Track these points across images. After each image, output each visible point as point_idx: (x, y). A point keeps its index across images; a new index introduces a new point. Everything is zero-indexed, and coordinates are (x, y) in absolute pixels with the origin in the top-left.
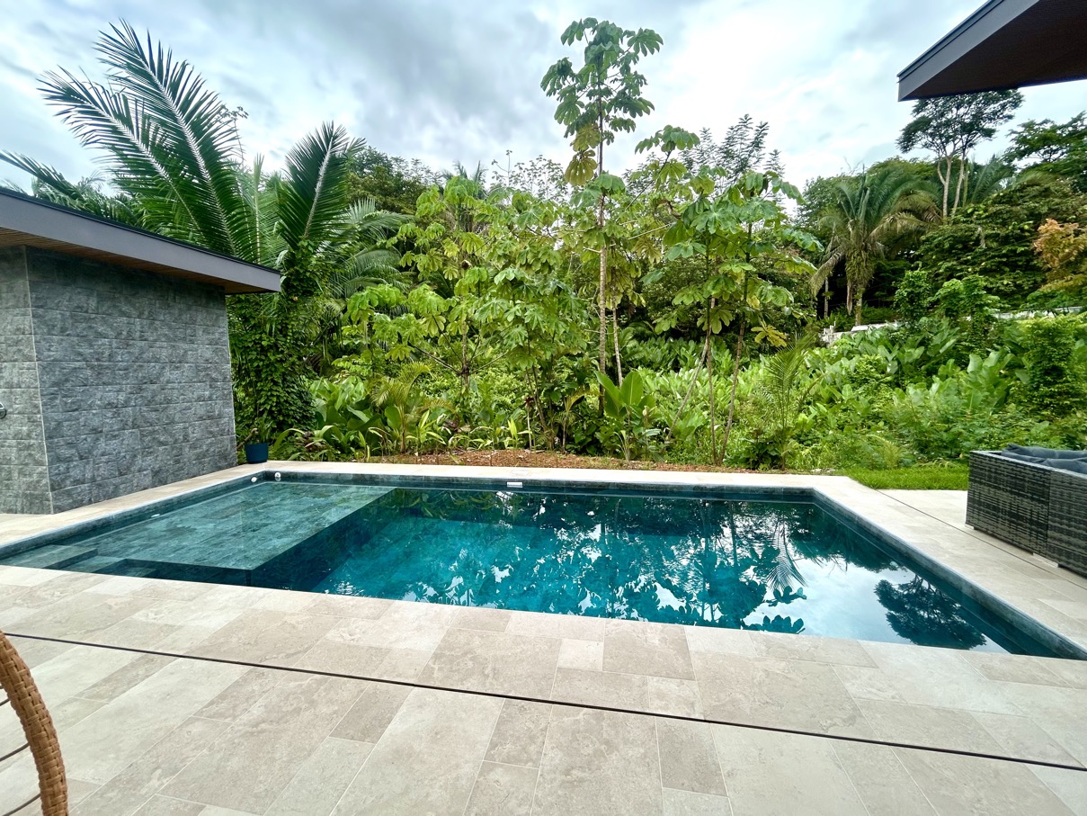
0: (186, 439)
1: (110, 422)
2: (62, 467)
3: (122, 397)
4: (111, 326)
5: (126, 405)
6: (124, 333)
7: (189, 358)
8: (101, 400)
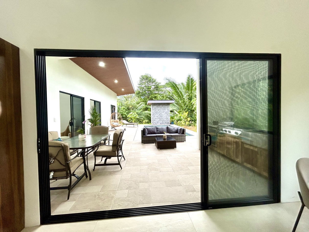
2: (153, 121)
5: (158, 116)
7: (165, 111)
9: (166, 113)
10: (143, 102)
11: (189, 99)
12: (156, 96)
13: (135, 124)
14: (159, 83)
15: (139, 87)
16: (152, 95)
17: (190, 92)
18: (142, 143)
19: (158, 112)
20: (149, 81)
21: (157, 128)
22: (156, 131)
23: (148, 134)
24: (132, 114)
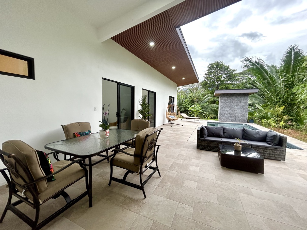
0: (237, 117)
2: (221, 117)
4: (228, 101)
5: (229, 111)
7: (240, 105)
8: (226, 110)
9: (241, 106)
10: (211, 93)
11: (286, 87)
12: (227, 87)
13: (195, 119)
14: (233, 70)
15: (206, 78)
16: (222, 86)
17: (290, 75)
18: (197, 148)
19: (229, 105)
20: (219, 69)
21: (224, 129)
22: (222, 134)
23: (208, 136)
24: (194, 106)
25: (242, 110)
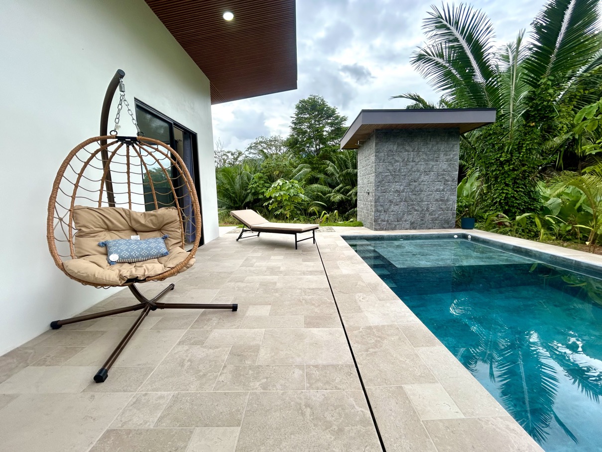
1: (396, 198)
2: (378, 214)
3: (402, 188)
4: (401, 157)
6: (406, 159)
8: (394, 189)
11: (528, 118)
19: (404, 170)
20: (318, 114)
24: (281, 184)
25: (442, 187)
